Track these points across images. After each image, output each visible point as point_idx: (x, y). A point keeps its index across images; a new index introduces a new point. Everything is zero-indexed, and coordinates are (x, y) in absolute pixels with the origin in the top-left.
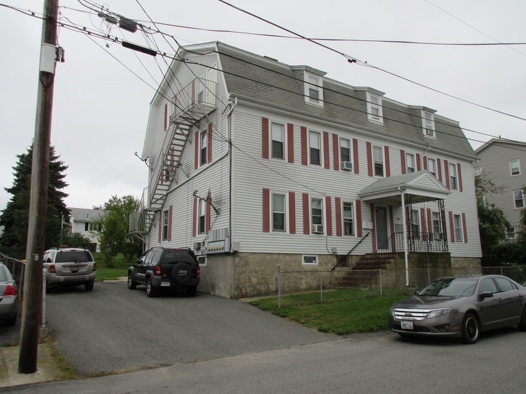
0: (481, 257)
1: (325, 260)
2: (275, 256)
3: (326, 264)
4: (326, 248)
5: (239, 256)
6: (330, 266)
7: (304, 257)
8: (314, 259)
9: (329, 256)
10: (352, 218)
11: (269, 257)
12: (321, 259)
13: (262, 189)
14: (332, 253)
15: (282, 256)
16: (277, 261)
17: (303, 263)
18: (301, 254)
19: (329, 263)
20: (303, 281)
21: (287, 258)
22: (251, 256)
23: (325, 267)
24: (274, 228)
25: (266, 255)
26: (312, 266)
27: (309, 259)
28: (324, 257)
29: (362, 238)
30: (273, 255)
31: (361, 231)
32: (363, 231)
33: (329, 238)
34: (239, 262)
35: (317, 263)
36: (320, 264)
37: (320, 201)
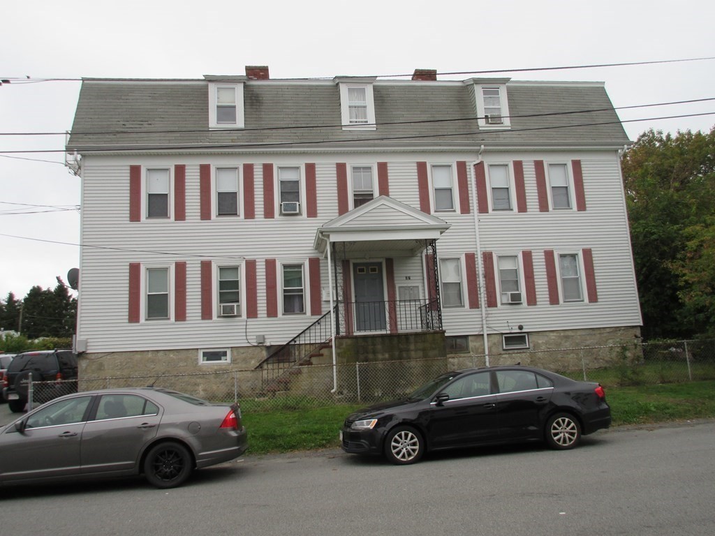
0: (642, 324)
1: (244, 355)
2: (150, 355)
3: (245, 360)
4: (245, 338)
5: (87, 359)
6: (254, 363)
7: (204, 353)
8: (225, 354)
9: (251, 349)
10: (303, 287)
11: (138, 356)
12: (235, 354)
13: (128, 264)
14: (256, 344)
15: (161, 354)
16: (153, 362)
17: (202, 361)
18: (197, 349)
19: (252, 358)
20: (200, 388)
21: (172, 356)
22: (108, 357)
23: (244, 366)
24: (149, 317)
25: (133, 353)
26: (220, 365)
27: (213, 355)
28: (242, 351)
29: (320, 317)
30: (146, 353)
31: (320, 305)
32: (323, 306)
33: (252, 322)
34: (88, 365)
35: (229, 360)
36: (234, 361)
37: (236, 269)
